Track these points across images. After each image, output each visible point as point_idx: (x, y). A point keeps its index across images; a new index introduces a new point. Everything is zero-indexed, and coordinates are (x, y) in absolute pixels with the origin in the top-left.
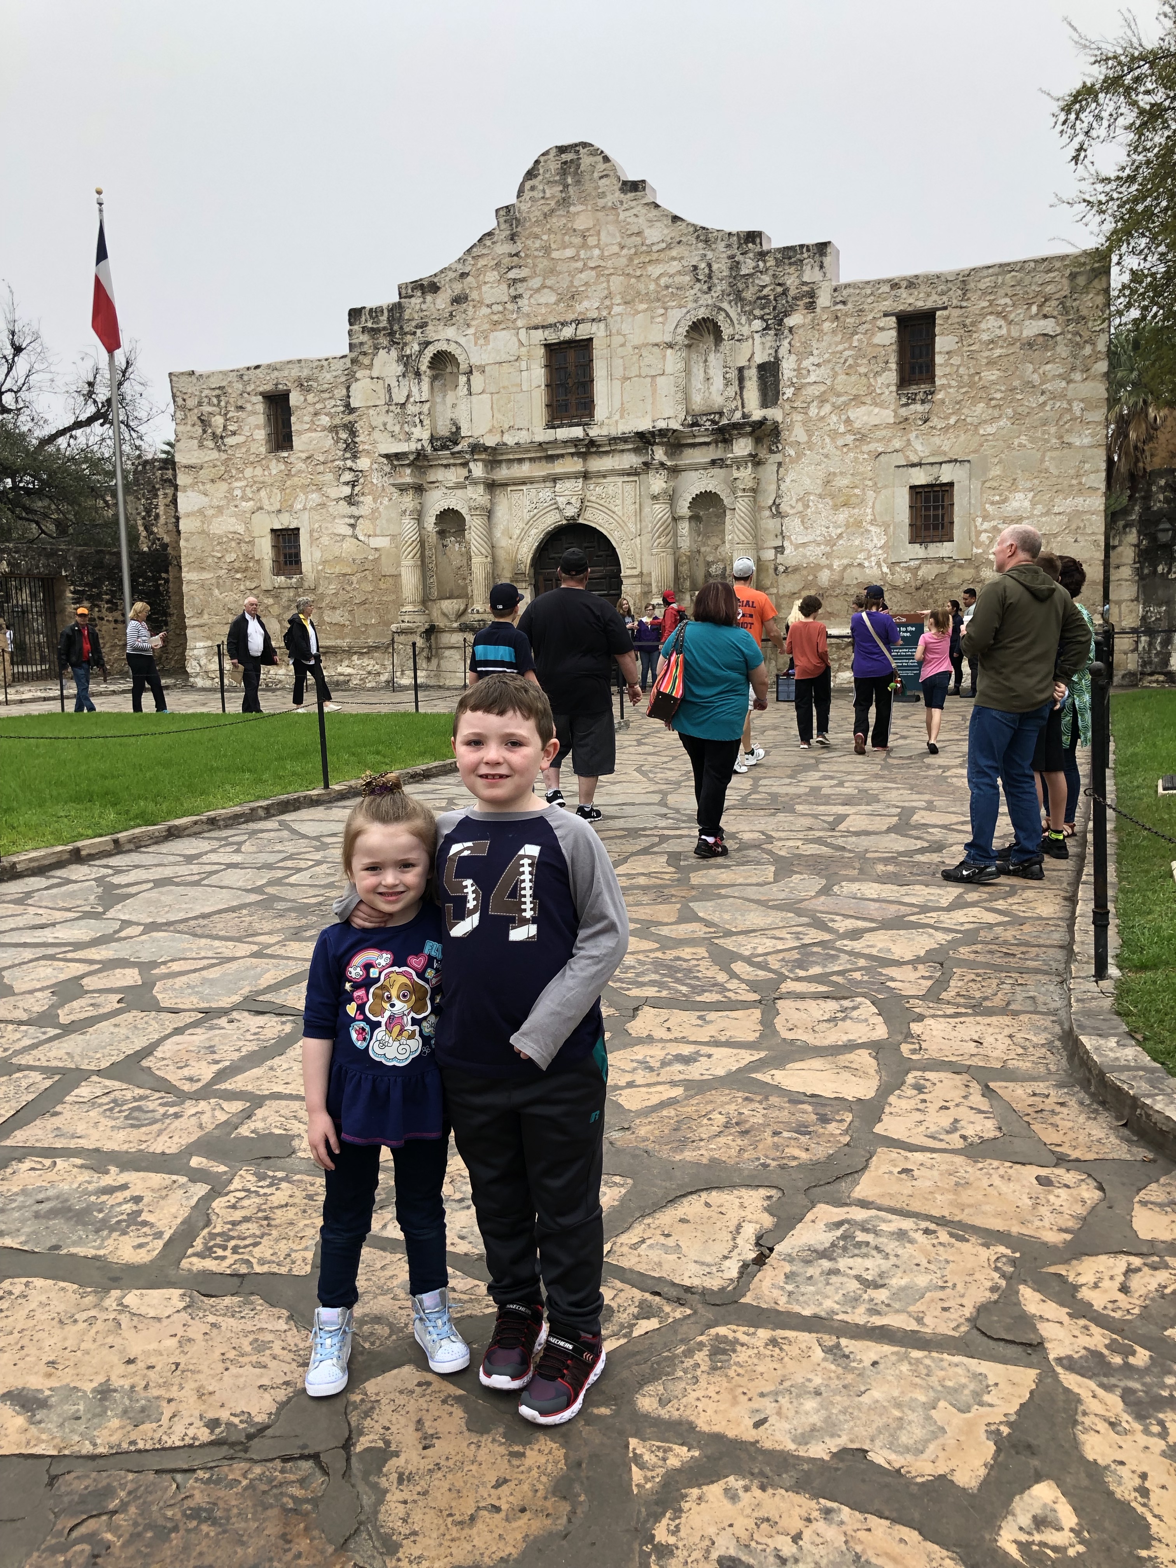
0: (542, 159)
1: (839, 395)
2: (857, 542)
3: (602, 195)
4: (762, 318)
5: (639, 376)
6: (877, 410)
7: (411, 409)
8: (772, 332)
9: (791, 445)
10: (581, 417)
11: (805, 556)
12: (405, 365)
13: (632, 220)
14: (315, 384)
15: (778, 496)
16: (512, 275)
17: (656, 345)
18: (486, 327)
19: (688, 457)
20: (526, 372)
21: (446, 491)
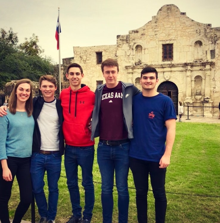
0: (163, 7)
3: (177, 15)
4: (211, 41)
5: (184, 52)
7: (131, 56)
8: (214, 44)
9: (217, 66)
10: (170, 59)
12: (130, 47)
13: (183, 20)
14: (108, 51)
15: (214, 77)
16: (155, 30)
17: (188, 45)
18: (149, 40)
19: (195, 68)
20: (158, 50)
21: (138, 74)
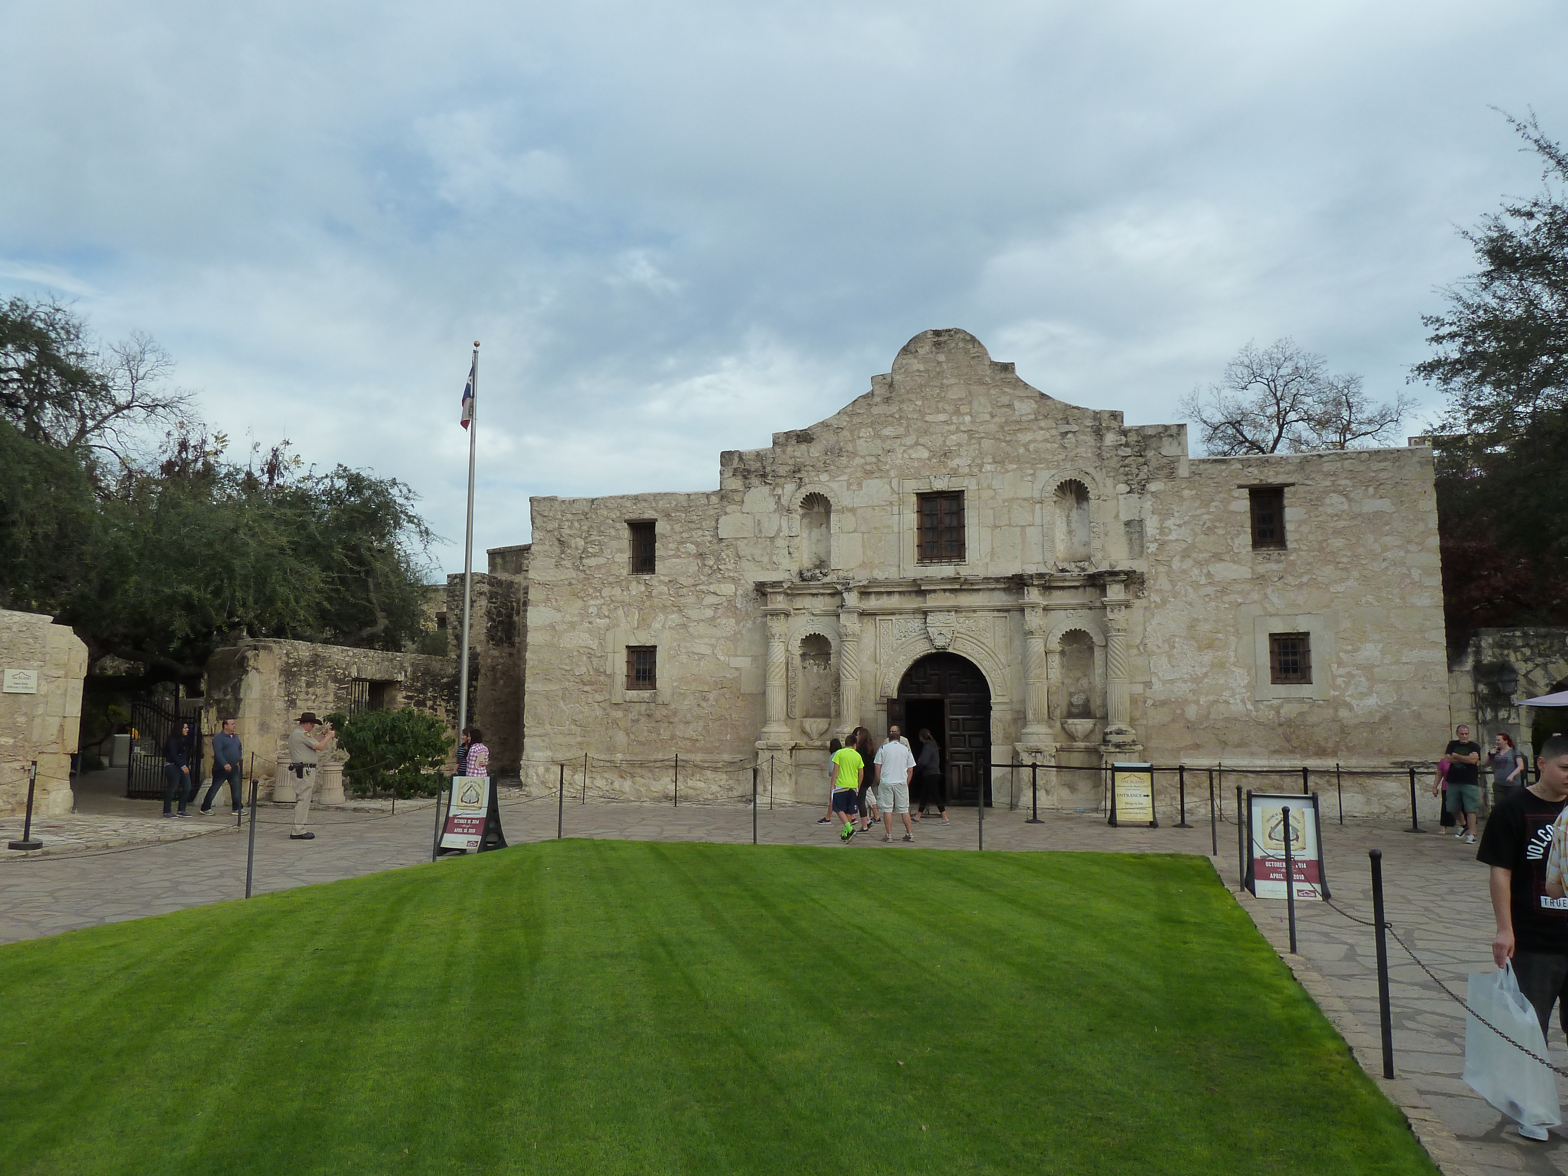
0: (917, 339)
1: (1201, 551)
2: (1222, 681)
3: (975, 372)
4: (1126, 482)
5: (1010, 525)
6: (1235, 567)
7: (780, 543)
8: (1136, 496)
9: (1155, 592)
10: (951, 557)
11: (1172, 691)
12: (777, 503)
13: (1002, 393)
14: (683, 516)
15: (1144, 637)
16: (886, 432)
17: (1025, 499)
18: (859, 474)
19: (1058, 598)
20: (897, 516)
21: (812, 618)
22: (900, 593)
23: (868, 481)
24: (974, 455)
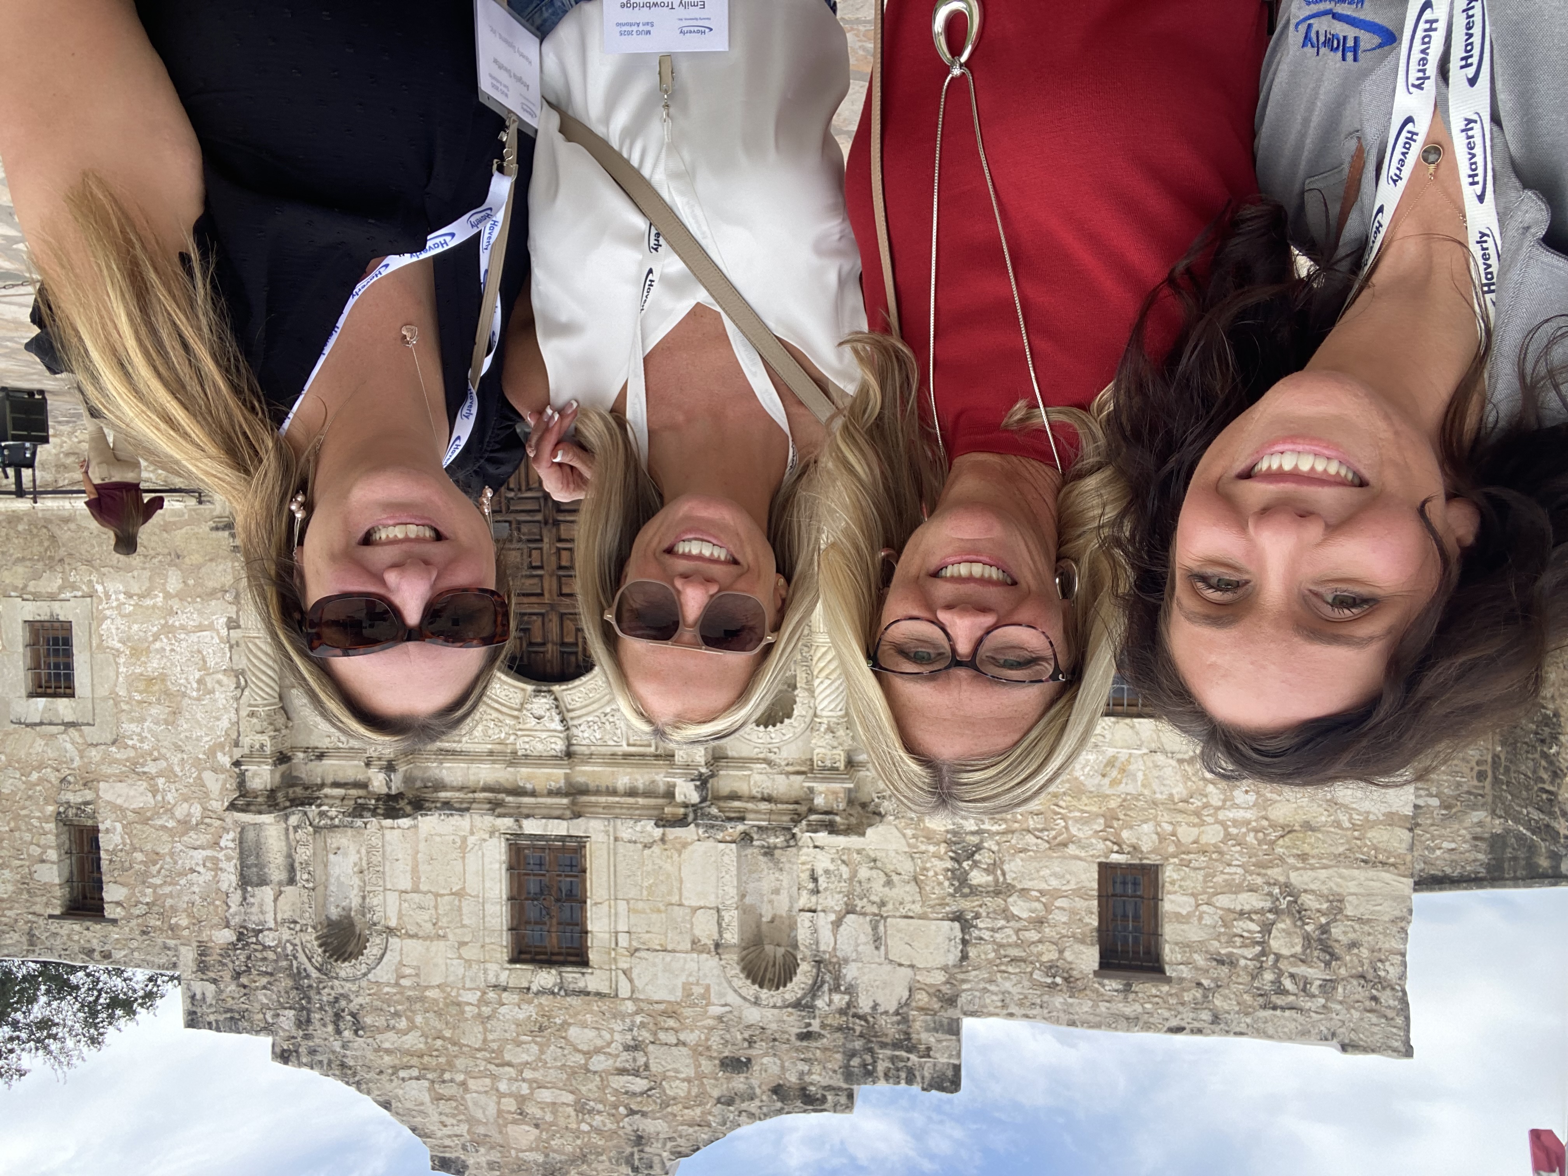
1: (163, 828)
2: (135, 627)
3: (493, 1166)
6: (119, 801)
8: (251, 925)
9: (222, 769)
10: (528, 847)
11: (200, 613)
13: (448, 1120)
15: (238, 699)
16: (642, 1084)
17: (411, 936)
18: (689, 1012)
20: (620, 928)
21: (772, 756)
22: (614, 792)
23: (673, 999)
24: (493, 1022)
